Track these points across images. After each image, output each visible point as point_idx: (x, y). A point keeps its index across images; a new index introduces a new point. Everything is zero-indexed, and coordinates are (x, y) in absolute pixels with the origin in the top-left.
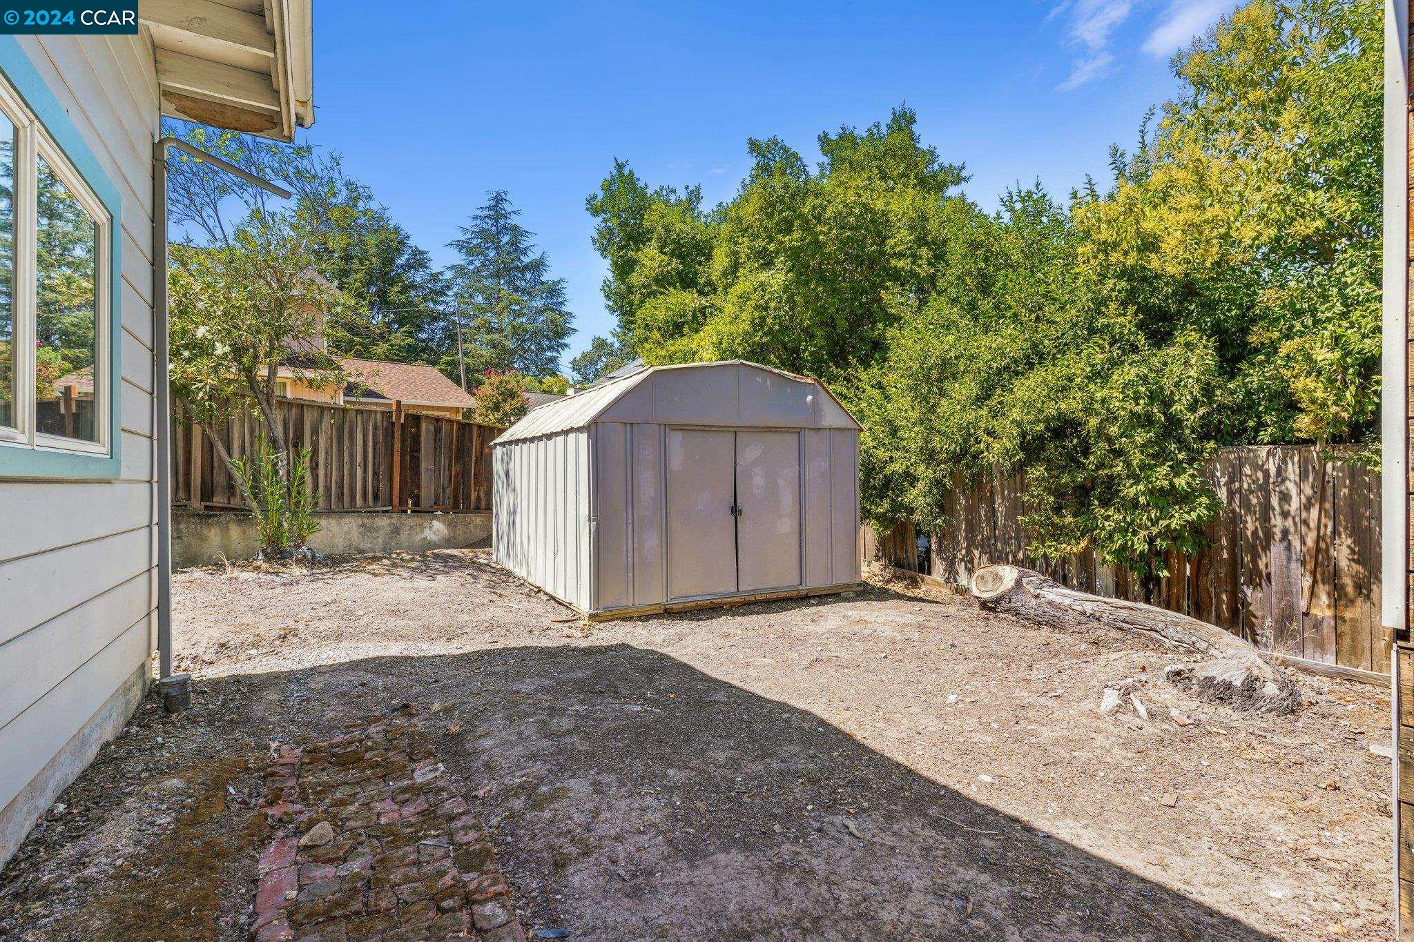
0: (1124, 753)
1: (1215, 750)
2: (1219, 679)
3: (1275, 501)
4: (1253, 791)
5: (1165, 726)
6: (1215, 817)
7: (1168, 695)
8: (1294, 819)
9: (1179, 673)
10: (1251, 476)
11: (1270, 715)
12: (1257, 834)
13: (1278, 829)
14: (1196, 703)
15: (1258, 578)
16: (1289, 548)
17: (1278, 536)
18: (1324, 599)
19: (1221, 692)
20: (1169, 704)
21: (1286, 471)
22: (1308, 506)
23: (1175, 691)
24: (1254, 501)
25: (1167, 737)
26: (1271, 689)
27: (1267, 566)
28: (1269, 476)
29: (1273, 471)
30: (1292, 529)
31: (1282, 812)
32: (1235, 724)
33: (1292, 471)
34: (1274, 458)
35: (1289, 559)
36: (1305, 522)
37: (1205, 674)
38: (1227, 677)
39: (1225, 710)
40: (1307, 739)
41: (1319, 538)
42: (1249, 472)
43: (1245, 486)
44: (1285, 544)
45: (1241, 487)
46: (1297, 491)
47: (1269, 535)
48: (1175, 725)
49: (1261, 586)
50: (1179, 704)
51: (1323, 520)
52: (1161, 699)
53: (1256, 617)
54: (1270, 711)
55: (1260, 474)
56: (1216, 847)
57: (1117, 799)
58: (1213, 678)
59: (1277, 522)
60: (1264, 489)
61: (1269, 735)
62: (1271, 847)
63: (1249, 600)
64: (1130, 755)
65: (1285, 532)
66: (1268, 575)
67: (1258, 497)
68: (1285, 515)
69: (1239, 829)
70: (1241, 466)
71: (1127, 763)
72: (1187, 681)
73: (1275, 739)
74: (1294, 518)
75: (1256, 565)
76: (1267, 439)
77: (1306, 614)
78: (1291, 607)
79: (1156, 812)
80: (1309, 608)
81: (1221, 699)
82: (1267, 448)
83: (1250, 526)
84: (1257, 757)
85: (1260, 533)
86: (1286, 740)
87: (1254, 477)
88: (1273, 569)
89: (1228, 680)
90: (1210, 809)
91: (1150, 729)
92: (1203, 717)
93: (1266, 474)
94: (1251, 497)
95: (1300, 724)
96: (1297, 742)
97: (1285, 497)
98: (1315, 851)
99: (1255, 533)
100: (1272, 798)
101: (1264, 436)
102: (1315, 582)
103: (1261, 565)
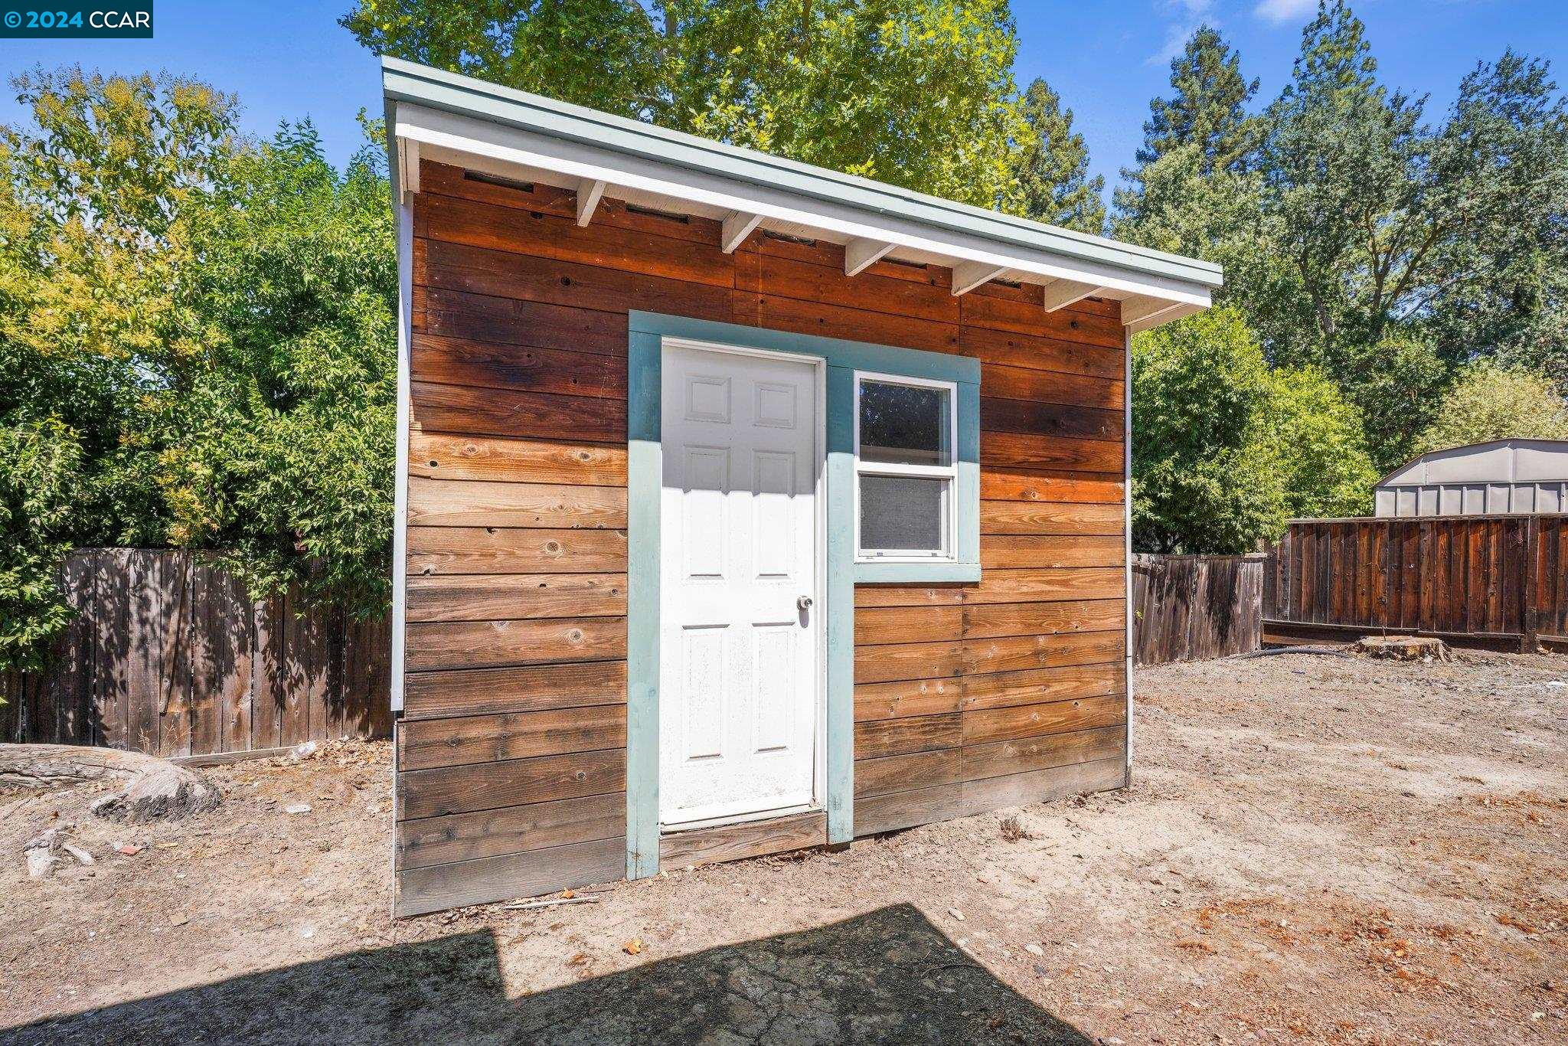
0: (95, 905)
1: (179, 862)
2: (154, 797)
3: (133, 608)
4: (237, 878)
5: (116, 863)
6: (225, 911)
7: (104, 831)
8: (280, 882)
9: (110, 805)
10: (107, 581)
11: (203, 814)
12: (265, 906)
13: (275, 895)
14: (135, 828)
15: (110, 687)
16: (146, 656)
17: (135, 643)
18: (179, 698)
19: (157, 809)
20: (109, 841)
21: (147, 578)
22: (167, 613)
23: (109, 825)
24: (110, 606)
25: (124, 871)
26: (199, 791)
27: (121, 674)
28: (128, 581)
29: (133, 576)
30: (150, 636)
31: (270, 881)
32: (177, 834)
33: (153, 578)
34: (135, 564)
35: (146, 666)
36: (164, 629)
37: (139, 797)
38: (162, 792)
39: (164, 824)
40: (243, 822)
41: (178, 642)
42: (105, 577)
43: (100, 591)
44: (141, 652)
45: (96, 592)
46: (158, 599)
47: (125, 642)
48: (124, 857)
49: (115, 696)
50: (121, 836)
51: (182, 625)
52: (98, 838)
53: (107, 729)
54: (202, 810)
55: (117, 580)
56: (245, 931)
57: (129, 945)
58: (149, 798)
59: (135, 630)
60: (122, 593)
61: (212, 831)
62: (279, 909)
63: (102, 712)
64: (103, 904)
65: (143, 640)
66: (123, 683)
67: (113, 603)
68: (143, 622)
69: (249, 909)
70: (97, 569)
71: (106, 912)
72: (120, 810)
73: (218, 833)
74: (152, 625)
75: (109, 675)
76: (128, 541)
77: (163, 714)
78: (149, 710)
79: (175, 935)
80: (166, 708)
81: (158, 815)
82: (128, 551)
83: (104, 634)
84: (215, 852)
85: (115, 640)
86: (228, 830)
87: (110, 582)
88: (130, 676)
89: (163, 794)
90: (215, 908)
91: (102, 873)
92: (147, 839)
93: (125, 579)
94: (107, 603)
95: (229, 813)
96: (236, 827)
97: (145, 603)
98: (308, 895)
99: (109, 640)
100: (254, 876)
101: (126, 537)
102: (172, 685)
103: (115, 674)
